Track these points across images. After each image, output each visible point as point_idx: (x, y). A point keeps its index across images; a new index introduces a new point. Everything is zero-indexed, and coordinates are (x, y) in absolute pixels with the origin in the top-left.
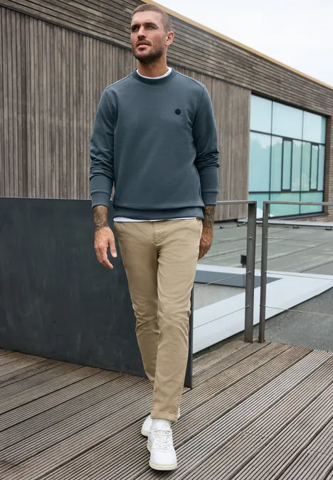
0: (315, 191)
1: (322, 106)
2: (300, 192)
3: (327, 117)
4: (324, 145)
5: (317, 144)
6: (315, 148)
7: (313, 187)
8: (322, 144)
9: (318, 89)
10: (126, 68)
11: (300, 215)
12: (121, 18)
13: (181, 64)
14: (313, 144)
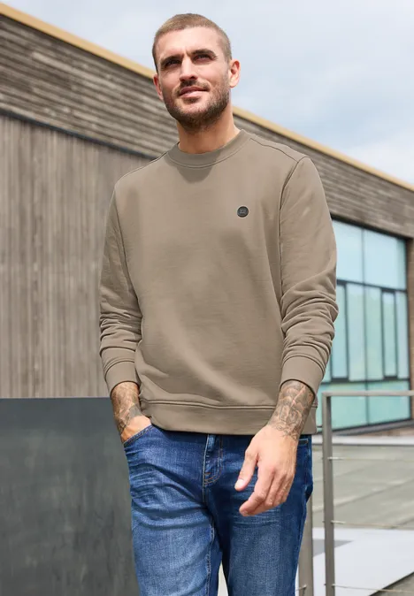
0: (394, 378)
1: (395, 220)
2: (367, 382)
3: (406, 241)
4: (406, 292)
5: (392, 291)
6: (388, 298)
7: (390, 372)
8: (401, 291)
9: (386, 189)
10: (35, 159)
11: (369, 425)
12: (24, 69)
13: (136, 148)
14: (385, 290)
